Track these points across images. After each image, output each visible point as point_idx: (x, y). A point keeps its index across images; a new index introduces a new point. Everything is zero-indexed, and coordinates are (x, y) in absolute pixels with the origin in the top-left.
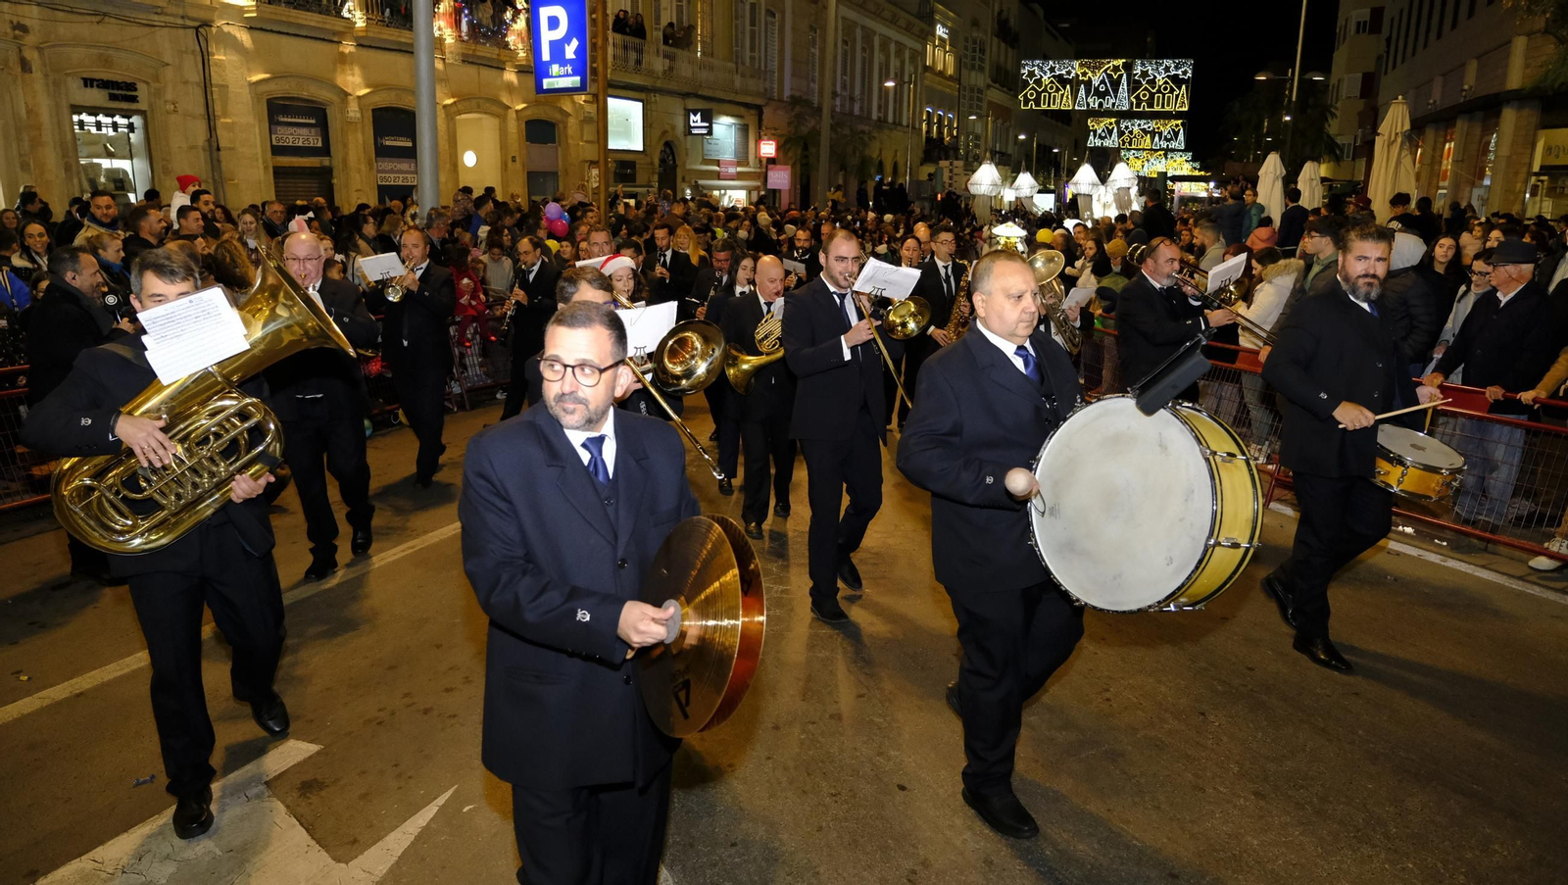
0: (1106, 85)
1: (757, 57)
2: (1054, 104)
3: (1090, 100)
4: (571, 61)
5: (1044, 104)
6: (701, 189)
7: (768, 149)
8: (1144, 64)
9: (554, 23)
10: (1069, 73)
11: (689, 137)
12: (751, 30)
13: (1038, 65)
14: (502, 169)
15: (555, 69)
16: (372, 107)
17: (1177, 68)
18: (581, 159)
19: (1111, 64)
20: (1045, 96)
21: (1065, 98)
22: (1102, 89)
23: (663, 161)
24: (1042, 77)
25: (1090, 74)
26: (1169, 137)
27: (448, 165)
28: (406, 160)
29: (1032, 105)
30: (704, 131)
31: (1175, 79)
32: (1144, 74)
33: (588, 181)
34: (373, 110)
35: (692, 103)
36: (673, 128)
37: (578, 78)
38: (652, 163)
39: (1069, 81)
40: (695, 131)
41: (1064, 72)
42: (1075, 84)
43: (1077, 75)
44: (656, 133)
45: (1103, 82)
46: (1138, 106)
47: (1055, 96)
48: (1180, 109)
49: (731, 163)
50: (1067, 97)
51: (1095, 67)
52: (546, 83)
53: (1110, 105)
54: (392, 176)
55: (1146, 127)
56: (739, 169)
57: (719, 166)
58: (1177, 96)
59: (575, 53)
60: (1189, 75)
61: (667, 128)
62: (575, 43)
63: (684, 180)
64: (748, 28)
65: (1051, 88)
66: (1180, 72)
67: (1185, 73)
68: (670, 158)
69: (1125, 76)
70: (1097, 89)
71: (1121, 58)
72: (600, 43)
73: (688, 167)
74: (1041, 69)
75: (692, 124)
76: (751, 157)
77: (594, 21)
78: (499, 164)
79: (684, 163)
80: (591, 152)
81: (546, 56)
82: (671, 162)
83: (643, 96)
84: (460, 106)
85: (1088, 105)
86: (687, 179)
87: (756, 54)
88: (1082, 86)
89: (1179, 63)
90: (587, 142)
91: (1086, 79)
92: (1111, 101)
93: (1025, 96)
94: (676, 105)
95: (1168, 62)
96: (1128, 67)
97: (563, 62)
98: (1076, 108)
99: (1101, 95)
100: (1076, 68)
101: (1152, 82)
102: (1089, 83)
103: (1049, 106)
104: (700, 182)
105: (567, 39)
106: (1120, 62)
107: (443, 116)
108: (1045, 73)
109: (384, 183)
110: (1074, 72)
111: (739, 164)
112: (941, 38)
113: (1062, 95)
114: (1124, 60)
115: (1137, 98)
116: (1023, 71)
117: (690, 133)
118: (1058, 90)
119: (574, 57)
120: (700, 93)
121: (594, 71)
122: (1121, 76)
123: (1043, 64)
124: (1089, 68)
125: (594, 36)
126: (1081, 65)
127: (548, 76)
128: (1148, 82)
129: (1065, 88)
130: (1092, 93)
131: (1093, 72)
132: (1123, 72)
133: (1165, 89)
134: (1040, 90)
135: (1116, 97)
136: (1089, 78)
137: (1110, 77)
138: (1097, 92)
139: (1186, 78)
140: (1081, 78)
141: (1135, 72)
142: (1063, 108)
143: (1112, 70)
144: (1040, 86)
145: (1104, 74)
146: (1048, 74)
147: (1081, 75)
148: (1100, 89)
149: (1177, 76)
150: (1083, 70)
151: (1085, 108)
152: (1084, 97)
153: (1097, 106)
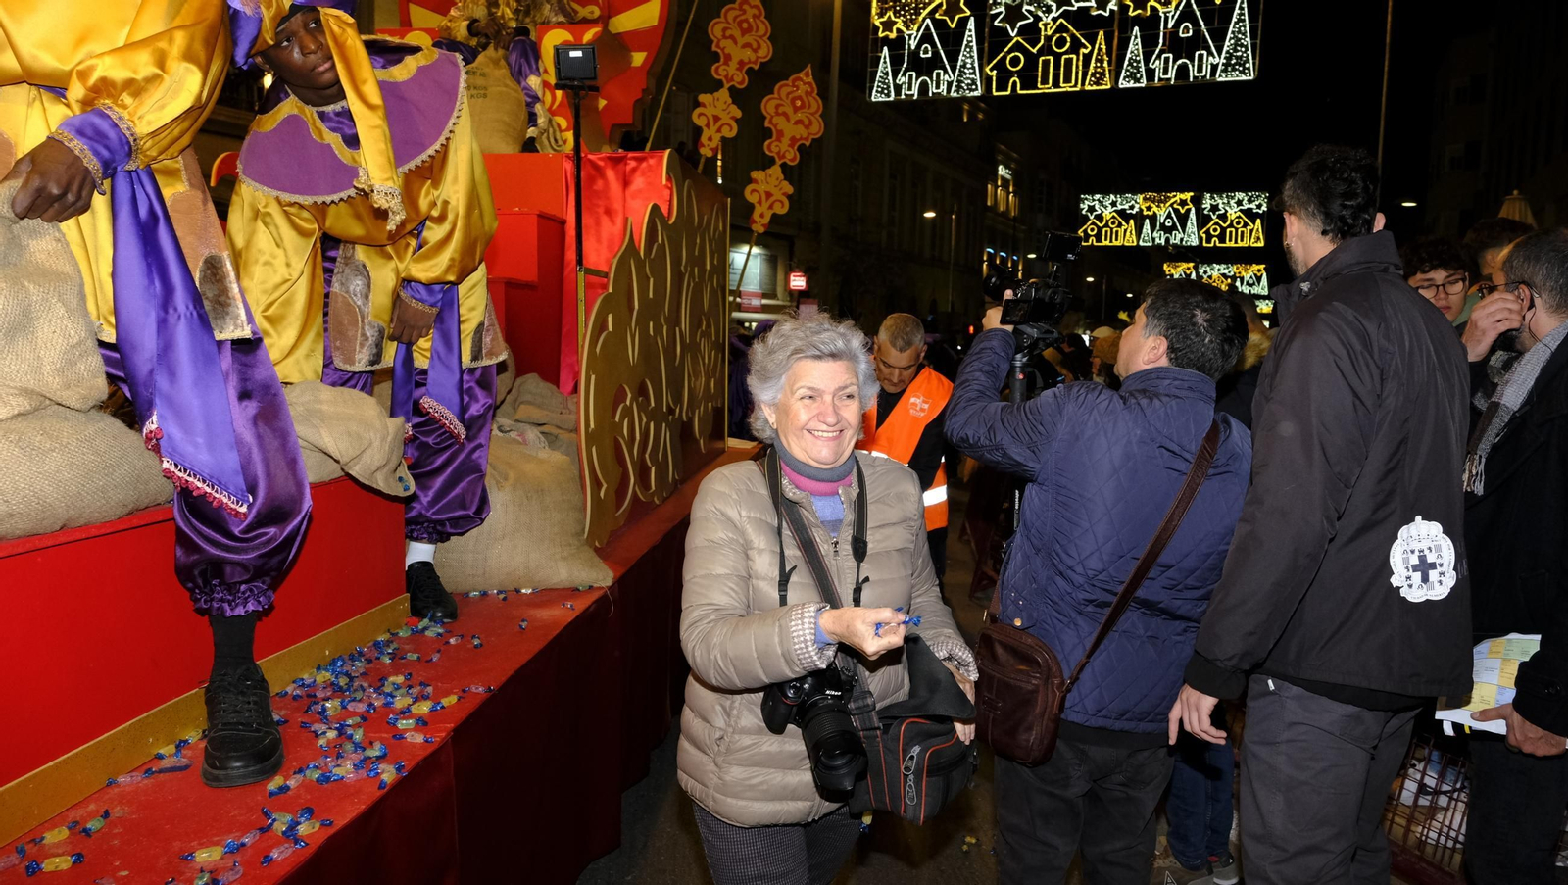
0: (1173, 220)
2: (1117, 240)
3: (1155, 235)
5: (1106, 240)
7: (798, 282)
8: (1214, 198)
10: (1132, 207)
13: (1099, 200)
17: (1250, 201)
19: (1177, 198)
20: (1107, 232)
21: (1128, 234)
22: (1169, 223)
24: (1102, 212)
25: (1155, 209)
26: (1251, 282)
29: (1092, 241)
31: (1248, 213)
32: (1214, 208)
39: (1131, 216)
41: (1126, 206)
42: (1139, 219)
46: (1209, 241)
47: (1117, 232)
48: (1256, 245)
50: (1131, 232)
51: (1161, 201)
55: (1226, 271)
56: (765, 301)
58: (1252, 231)
60: (1264, 208)
66: (1253, 206)
67: (1259, 206)
69: (1193, 211)
71: (1188, 192)
74: (1101, 203)
76: (780, 290)
85: (1154, 240)
88: (1147, 221)
89: (1253, 196)
91: (1150, 213)
92: (1179, 236)
93: (1085, 231)
95: (1240, 195)
96: (1197, 201)
98: (1141, 243)
100: (1138, 202)
102: (1153, 218)
106: (1188, 196)
108: (1106, 207)
111: (764, 296)
112: (1003, 178)
113: (1125, 231)
114: (1192, 194)
115: (1208, 233)
116: (1082, 206)
122: (1189, 210)
123: (1104, 198)
124: (1153, 202)
128: (1219, 216)
129: (1128, 223)
130: (1158, 228)
131: (1158, 206)
132: (1191, 206)
133: (1238, 223)
134: (1101, 225)
135: (1184, 232)
136: (1154, 212)
137: (1176, 211)
138: (1163, 227)
139: (1261, 212)
140: (1145, 213)
141: (1204, 206)
142: (1126, 244)
143: (1178, 204)
144: (1101, 221)
145: (1171, 208)
146: (1110, 209)
147: (1145, 209)
148: (1167, 224)
149: (1251, 209)
150: (1147, 205)
151: (1151, 244)
152: (1149, 232)
153: (1163, 242)
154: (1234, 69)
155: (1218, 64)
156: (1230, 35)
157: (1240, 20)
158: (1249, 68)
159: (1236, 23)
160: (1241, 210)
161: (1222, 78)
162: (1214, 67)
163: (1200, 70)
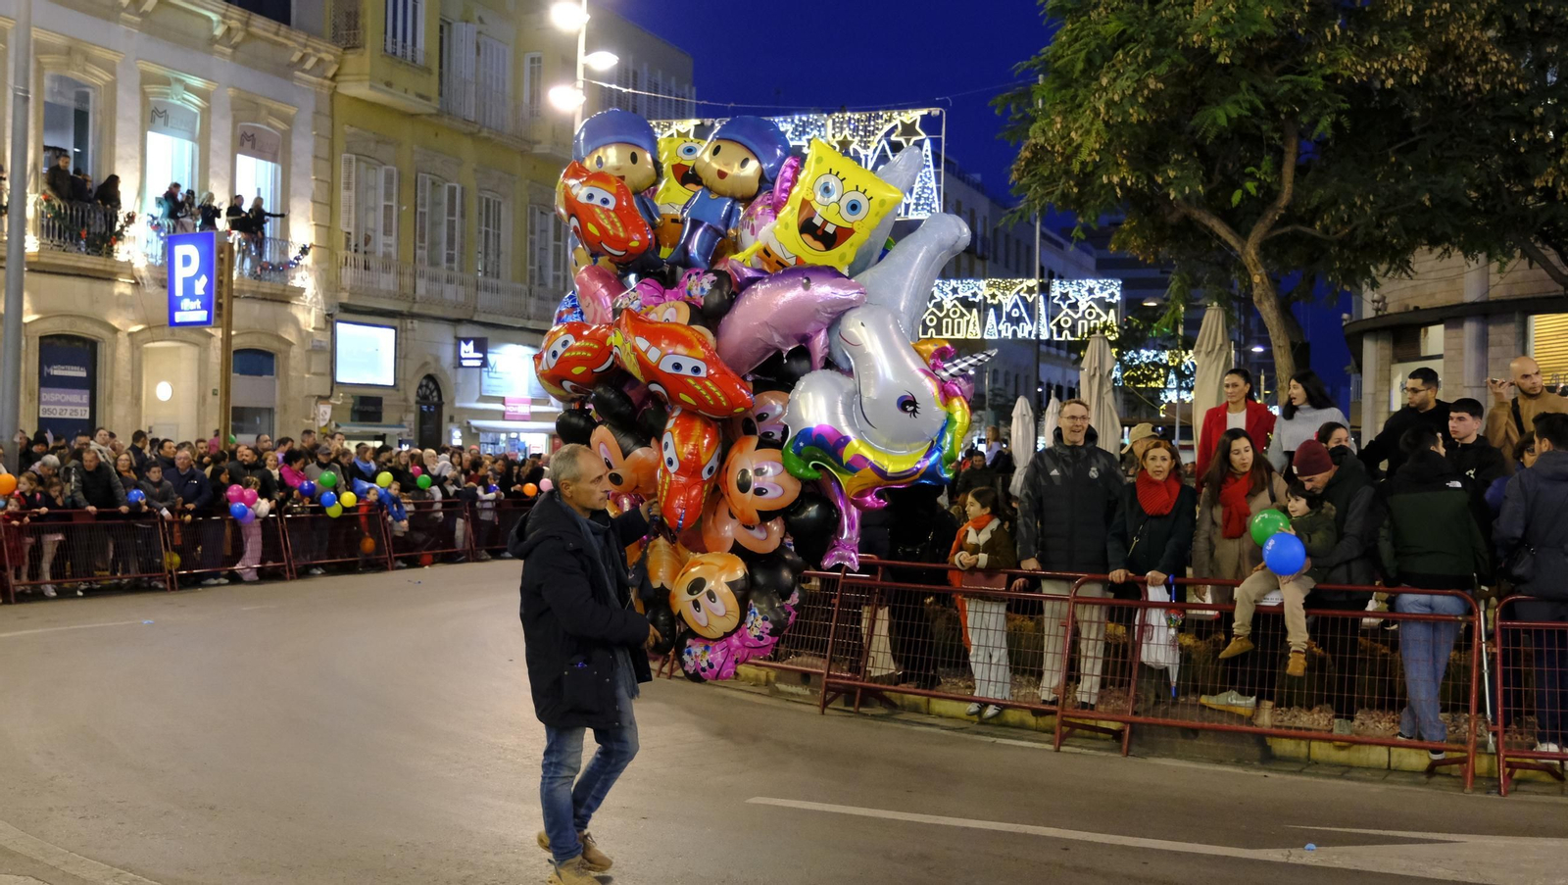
1: (562, 278)
4: (200, 297)
6: (474, 431)
9: (187, 260)
11: (460, 370)
12: (555, 246)
14: (198, 403)
15: (186, 303)
16: (39, 334)
18: (306, 393)
23: (423, 399)
27: (129, 398)
28: (78, 391)
30: (478, 363)
33: (314, 419)
34: (41, 338)
35: (465, 331)
36: (437, 359)
37: (205, 313)
38: (406, 400)
40: (465, 363)
43: (985, 298)
44: (412, 366)
45: (1016, 305)
49: (523, 401)
52: (179, 317)
53: (1026, 335)
54: (58, 408)
57: (504, 404)
59: (204, 289)
61: (429, 359)
62: (204, 280)
63: (451, 419)
64: (551, 243)
65: (955, 312)
68: (435, 394)
70: (1009, 315)
72: (225, 280)
73: (458, 405)
75: (463, 355)
77: (221, 260)
78: (196, 399)
79: (452, 401)
80: (321, 387)
81: (179, 291)
82: (436, 399)
83: (396, 322)
84: (148, 334)
86: (456, 419)
87: (561, 273)
90: (314, 374)
94: (444, 334)
97: (193, 298)
99: (1018, 321)
101: (1074, 306)
103: (953, 334)
104: (475, 423)
105: (197, 276)
107: (128, 344)
109: (47, 416)
110: (980, 293)
117: (461, 365)
118: (962, 315)
119: (203, 293)
120: (476, 319)
121: (220, 306)
125: (221, 274)
126: (989, 286)
127: (179, 310)
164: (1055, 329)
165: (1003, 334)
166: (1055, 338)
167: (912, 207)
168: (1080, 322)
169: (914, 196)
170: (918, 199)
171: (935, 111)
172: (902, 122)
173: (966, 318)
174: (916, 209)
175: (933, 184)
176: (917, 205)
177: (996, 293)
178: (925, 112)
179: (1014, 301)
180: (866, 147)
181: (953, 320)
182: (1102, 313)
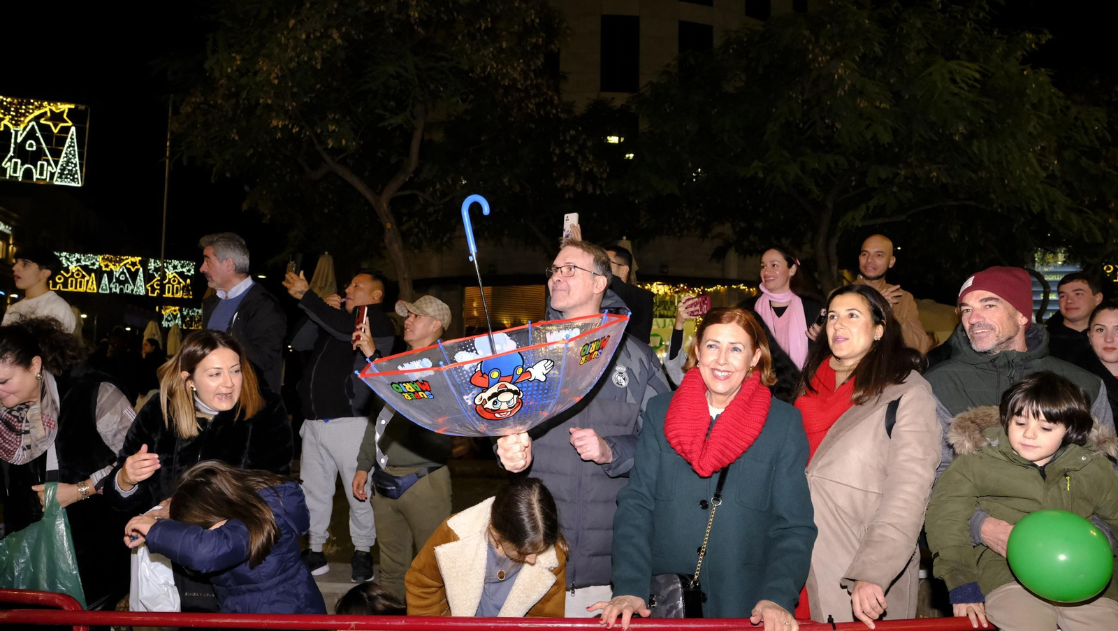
0: (126, 276)
2: (80, 287)
3: (112, 285)
5: (71, 286)
8: (156, 262)
10: (93, 264)
13: (65, 257)
17: (182, 267)
19: (129, 261)
20: (72, 281)
21: (90, 283)
22: (123, 278)
24: (69, 266)
25: (112, 266)
29: (61, 287)
31: (181, 274)
32: (157, 269)
39: (93, 270)
41: (88, 263)
42: (99, 273)
43: (101, 267)
45: (123, 273)
46: (153, 292)
47: (81, 282)
50: (92, 283)
51: (116, 261)
53: (129, 291)
58: (183, 287)
60: (192, 272)
65: (78, 275)
66: (184, 270)
67: (189, 271)
69: (141, 270)
71: (137, 257)
74: (68, 259)
85: (111, 289)
88: (105, 275)
89: (184, 263)
91: (108, 270)
92: (130, 288)
95: (176, 262)
96: (144, 264)
98: (100, 291)
99: (122, 283)
100: (99, 261)
101: (163, 276)
102: (110, 274)
103: (76, 288)
106: (138, 259)
108: (72, 262)
110: (97, 263)
113: (88, 281)
114: (140, 258)
115: (152, 286)
118: (84, 277)
122: (138, 270)
123: (70, 256)
124: (110, 261)
126: (104, 259)
128: (160, 276)
129: (90, 275)
130: (114, 280)
131: (114, 265)
132: (139, 266)
133: (174, 281)
134: (67, 276)
135: (134, 285)
136: (111, 269)
137: (129, 270)
138: (118, 280)
139: (190, 274)
140: (104, 269)
141: (149, 268)
142: (88, 291)
143: (130, 265)
144: (67, 273)
145: (124, 268)
146: (75, 263)
147: (104, 267)
148: (121, 278)
149: (183, 272)
150: (106, 263)
151: (108, 292)
152: (107, 283)
153: (118, 291)
154: (66, 178)
155: (55, 173)
156: (63, 155)
157: (70, 146)
158: (77, 179)
159: (69, 147)
160: (176, 272)
161: (57, 182)
162: (52, 175)
163: (41, 174)
164: (150, 289)
165: (114, 290)
166: (150, 294)
167: (56, 175)
168: (167, 286)
169: (59, 167)
170: (63, 169)
171: (82, 107)
172: (51, 110)
173: (86, 279)
174: (60, 177)
175: (77, 160)
176: (61, 174)
177: (109, 264)
178: (73, 106)
179: (121, 270)
180: (16, 125)
181: (76, 279)
182: (181, 280)
